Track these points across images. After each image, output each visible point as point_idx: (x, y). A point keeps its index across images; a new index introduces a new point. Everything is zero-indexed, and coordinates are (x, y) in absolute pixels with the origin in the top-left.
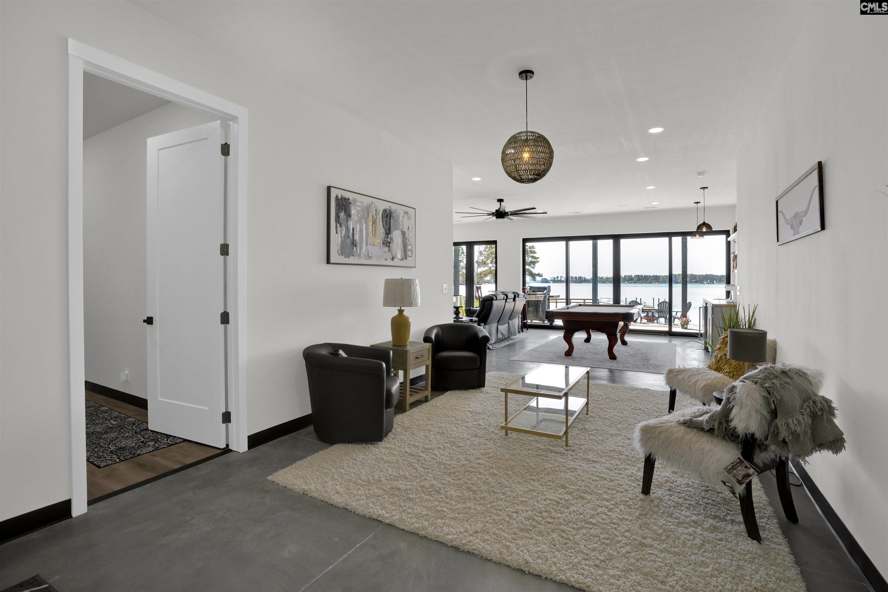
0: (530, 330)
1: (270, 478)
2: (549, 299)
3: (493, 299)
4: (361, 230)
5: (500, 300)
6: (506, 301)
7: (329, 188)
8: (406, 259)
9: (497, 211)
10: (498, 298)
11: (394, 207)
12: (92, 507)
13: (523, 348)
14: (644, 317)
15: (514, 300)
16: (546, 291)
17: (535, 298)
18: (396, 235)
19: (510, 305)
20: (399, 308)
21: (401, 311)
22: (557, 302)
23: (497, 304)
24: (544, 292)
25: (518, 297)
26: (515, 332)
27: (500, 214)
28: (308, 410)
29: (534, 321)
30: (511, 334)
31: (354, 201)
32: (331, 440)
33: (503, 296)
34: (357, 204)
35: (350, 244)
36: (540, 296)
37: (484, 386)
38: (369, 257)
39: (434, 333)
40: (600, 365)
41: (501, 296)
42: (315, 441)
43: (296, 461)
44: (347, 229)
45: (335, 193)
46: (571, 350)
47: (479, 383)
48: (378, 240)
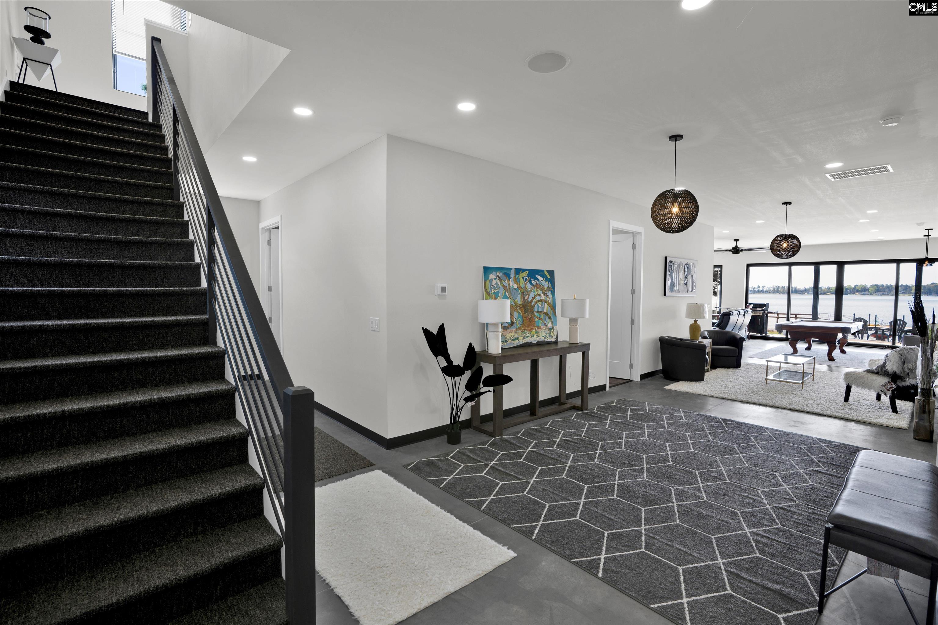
0: (751, 340)
1: (663, 388)
2: (767, 315)
3: (730, 314)
4: (677, 277)
5: (735, 315)
6: (739, 316)
7: (666, 258)
9: (733, 248)
11: (689, 262)
12: (611, 389)
13: (751, 350)
14: (872, 335)
15: (744, 315)
16: (765, 308)
17: (755, 314)
18: (690, 277)
19: (741, 319)
20: (695, 319)
21: (696, 321)
22: (778, 318)
23: (733, 319)
24: (763, 309)
25: (746, 313)
26: (746, 340)
27: (736, 250)
28: (660, 367)
31: (675, 262)
32: (677, 380)
33: (737, 312)
34: (676, 263)
35: (673, 285)
36: (759, 312)
37: (740, 367)
38: (679, 292)
39: (706, 334)
40: (822, 363)
41: (735, 313)
42: (666, 380)
43: (669, 385)
44: (672, 277)
45: (668, 259)
46: (795, 351)
47: (737, 365)
48: (683, 282)
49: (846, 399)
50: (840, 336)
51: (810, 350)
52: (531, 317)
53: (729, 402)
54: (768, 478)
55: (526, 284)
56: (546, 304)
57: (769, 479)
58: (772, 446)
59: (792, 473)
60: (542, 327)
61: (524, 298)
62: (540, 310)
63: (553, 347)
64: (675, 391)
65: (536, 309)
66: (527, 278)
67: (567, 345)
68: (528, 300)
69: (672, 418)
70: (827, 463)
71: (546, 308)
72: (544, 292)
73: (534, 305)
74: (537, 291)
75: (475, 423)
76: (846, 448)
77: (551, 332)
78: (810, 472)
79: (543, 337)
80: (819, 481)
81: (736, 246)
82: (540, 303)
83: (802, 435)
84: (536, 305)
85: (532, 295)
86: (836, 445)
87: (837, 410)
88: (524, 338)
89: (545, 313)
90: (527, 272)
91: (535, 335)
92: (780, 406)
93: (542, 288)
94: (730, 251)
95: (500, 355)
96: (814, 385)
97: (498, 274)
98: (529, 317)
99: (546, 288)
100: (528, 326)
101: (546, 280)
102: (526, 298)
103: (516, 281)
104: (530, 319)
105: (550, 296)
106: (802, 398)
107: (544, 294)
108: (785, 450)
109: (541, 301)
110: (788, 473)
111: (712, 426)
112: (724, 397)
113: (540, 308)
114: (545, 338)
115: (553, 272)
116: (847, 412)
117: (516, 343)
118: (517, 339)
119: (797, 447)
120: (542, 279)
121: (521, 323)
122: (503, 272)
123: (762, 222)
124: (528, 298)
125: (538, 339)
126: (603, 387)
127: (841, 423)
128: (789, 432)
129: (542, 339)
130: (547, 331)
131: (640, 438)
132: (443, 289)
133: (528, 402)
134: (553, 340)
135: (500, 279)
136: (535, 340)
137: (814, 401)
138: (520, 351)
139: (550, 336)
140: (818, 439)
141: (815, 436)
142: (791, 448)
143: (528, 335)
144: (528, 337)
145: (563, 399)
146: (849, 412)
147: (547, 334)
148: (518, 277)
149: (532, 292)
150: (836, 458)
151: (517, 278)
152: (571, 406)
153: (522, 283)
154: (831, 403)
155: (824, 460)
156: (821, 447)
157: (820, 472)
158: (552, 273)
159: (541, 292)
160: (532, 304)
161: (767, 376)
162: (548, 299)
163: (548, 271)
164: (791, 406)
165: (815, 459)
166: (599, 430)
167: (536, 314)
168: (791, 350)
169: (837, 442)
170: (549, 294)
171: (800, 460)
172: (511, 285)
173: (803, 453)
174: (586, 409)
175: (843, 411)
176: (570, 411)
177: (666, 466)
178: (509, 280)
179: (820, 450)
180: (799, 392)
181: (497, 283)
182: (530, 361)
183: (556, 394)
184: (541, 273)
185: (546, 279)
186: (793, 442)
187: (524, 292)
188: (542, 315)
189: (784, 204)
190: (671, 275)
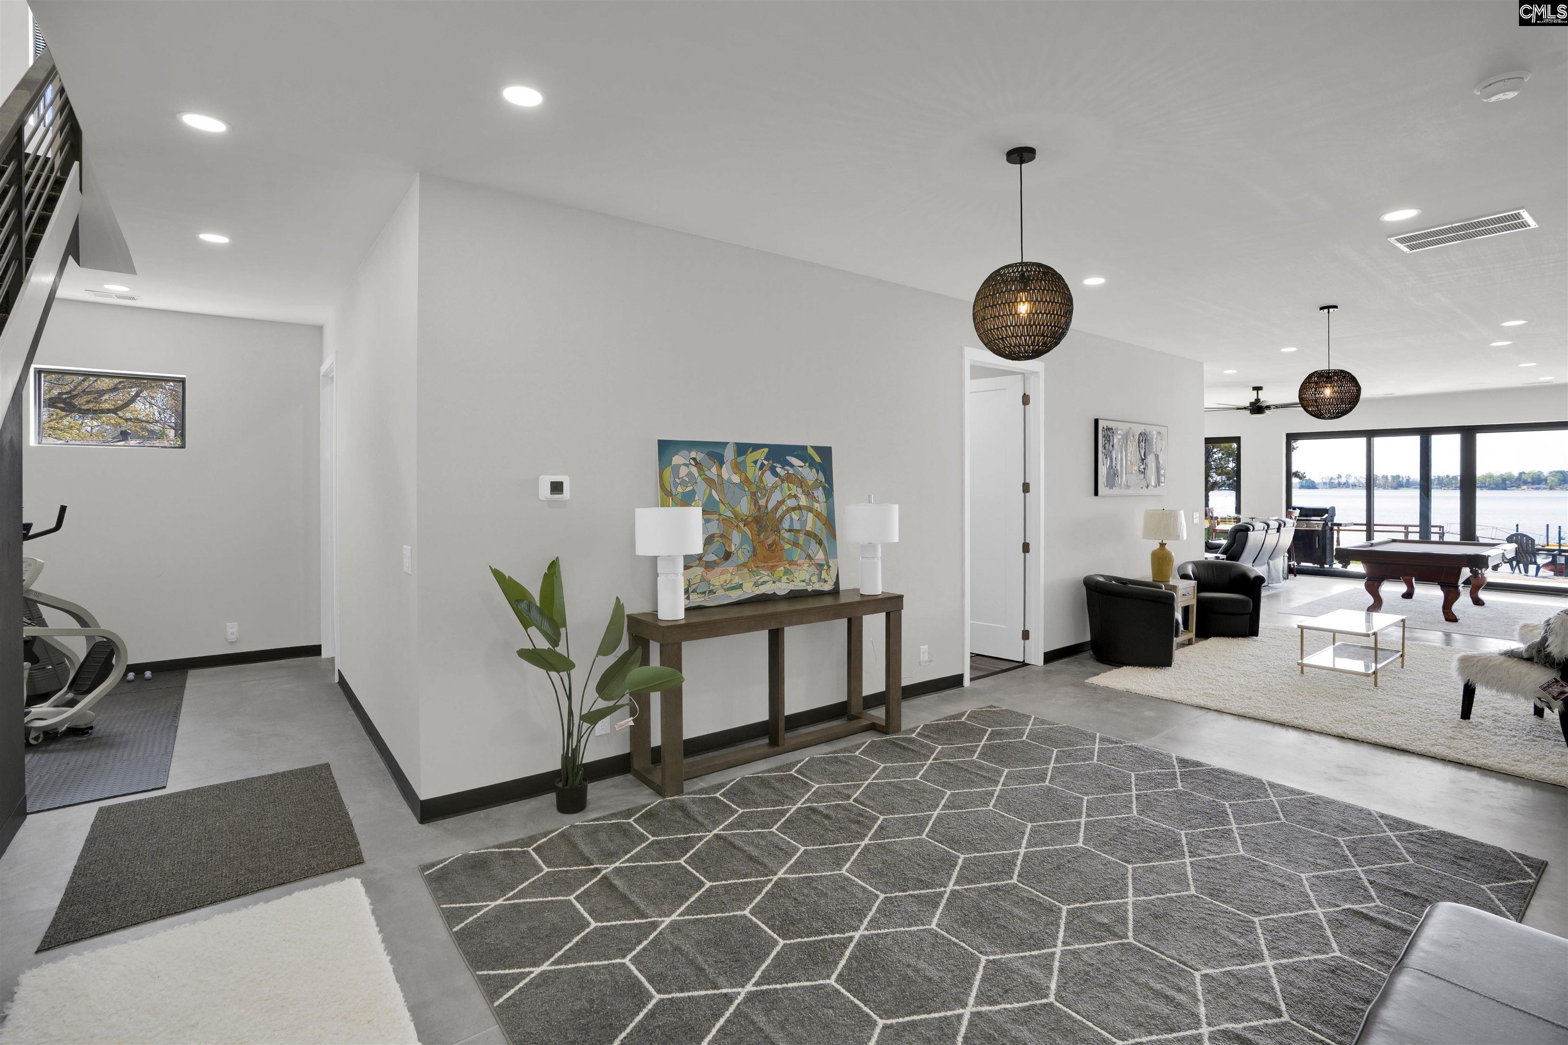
0: (1299, 577)
1: (1086, 681)
2: (1332, 529)
3: (1248, 530)
4: (1122, 459)
5: (1259, 530)
6: (1267, 532)
7: (1096, 421)
8: (1159, 485)
9: (1251, 404)
10: (1256, 529)
11: (1148, 429)
12: (974, 682)
13: (1289, 600)
14: (1545, 566)
15: (1278, 530)
16: (1326, 515)
17: (1307, 527)
18: (1151, 459)
19: (1272, 538)
20: (1160, 541)
21: (1162, 545)
22: (1351, 535)
23: (1254, 537)
24: (1324, 517)
25: (1285, 526)
26: (1279, 577)
27: (1257, 408)
29: (1303, 564)
30: (1273, 579)
31: (1117, 429)
32: (1117, 663)
33: (1263, 525)
34: (1119, 432)
35: (1113, 474)
36: (1316, 523)
37: (1257, 635)
38: (1128, 487)
39: (1190, 570)
40: (1428, 626)
41: (1259, 525)
42: (1099, 664)
43: (1098, 674)
44: (1111, 460)
45: (1101, 424)
46: (1377, 605)
47: (1251, 630)
48: (1136, 468)
49: (1466, 714)
50: (1466, 572)
51: (1411, 598)
52: (774, 542)
53: (1211, 716)
54: (1233, 932)
55: (762, 474)
56: (810, 515)
57: (1232, 937)
58: (1268, 835)
59: (1296, 918)
60: (799, 562)
61: (756, 503)
62: (797, 526)
63: (828, 601)
64: (1106, 689)
65: (786, 524)
66: (766, 462)
67: (858, 599)
68: (766, 507)
69: (1070, 755)
70: (1390, 889)
71: (810, 522)
72: (806, 490)
73: (782, 517)
74: (789, 489)
75: (636, 764)
76: (1446, 844)
77: (824, 572)
78: (1341, 917)
79: (803, 581)
80: (1359, 946)
81: (1258, 400)
82: (797, 512)
83: (1348, 807)
84: (787, 517)
85: (777, 496)
86: (1421, 835)
87: (1441, 741)
88: (756, 585)
89: (808, 534)
90: (766, 450)
91: (784, 579)
92: (1317, 727)
93: (801, 483)
94: (1245, 408)
95: (683, 622)
96: (1402, 676)
97: (693, 454)
98: (770, 541)
99: (810, 483)
100: (766, 559)
101: (811, 466)
102: (762, 502)
103: (739, 468)
104: (770, 546)
105: (822, 498)
106: (1369, 710)
107: (807, 494)
108: (1297, 847)
109: (799, 508)
110: (1287, 918)
111: (1150, 778)
112: (1203, 703)
113: (795, 522)
114: (808, 584)
115: (829, 450)
116: (1464, 749)
117: (735, 596)
118: (740, 586)
119: (1329, 839)
120: (803, 464)
121: (749, 555)
122: (708, 450)
123: (1293, 349)
124: (767, 502)
125: (792, 587)
126: (956, 681)
127: (1449, 772)
128: (1320, 798)
129: (802, 586)
130: (813, 569)
131: (977, 806)
132: (557, 487)
133: (765, 717)
134: (828, 587)
135: (697, 464)
136: (782, 588)
137: (1393, 717)
138: (748, 611)
139: (820, 579)
140: (1382, 816)
141: (1377, 807)
142: (1313, 840)
143: (766, 578)
144: (765, 582)
145: (855, 708)
146: (1467, 745)
147: (813, 575)
148: (744, 461)
149: (777, 491)
150: (1415, 875)
151: (740, 463)
152: (868, 722)
153: (752, 472)
154: (1431, 720)
155: (1385, 880)
156: (1386, 841)
157: (1366, 917)
158: (825, 452)
159: (800, 490)
160: (778, 515)
161: (1302, 659)
162: (816, 505)
163: (816, 449)
164: (1340, 730)
165: (1362, 876)
166: (895, 786)
167: (786, 535)
168: (1370, 600)
169: (1425, 827)
170: (819, 493)
171: (1326, 877)
172: (725, 476)
173: (1337, 857)
174: (898, 730)
175: (1455, 743)
176: (863, 733)
177: (998, 889)
178: (721, 467)
179: (1383, 849)
180: (1367, 693)
181: (690, 474)
182: (766, 632)
183: (840, 696)
184: (799, 452)
185: (812, 464)
186: (1323, 823)
187: (757, 491)
188: (802, 538)
189: (1322, 308)
190: (1108, 455)
